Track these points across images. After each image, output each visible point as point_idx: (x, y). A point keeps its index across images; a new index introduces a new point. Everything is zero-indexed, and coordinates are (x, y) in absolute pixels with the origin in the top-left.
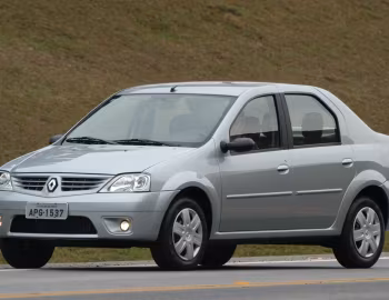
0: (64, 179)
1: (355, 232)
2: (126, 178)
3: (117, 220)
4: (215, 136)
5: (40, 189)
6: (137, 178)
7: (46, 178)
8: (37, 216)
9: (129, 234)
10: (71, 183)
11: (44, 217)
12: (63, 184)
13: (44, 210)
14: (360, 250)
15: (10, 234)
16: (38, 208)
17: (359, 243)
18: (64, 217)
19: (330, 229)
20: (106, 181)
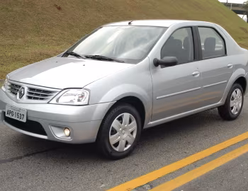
1: (231, 102)
3: (63, 128)
4: (149, 55)
8: (10, 116)
10: (33, 93)
12: (28, 93)
13: (14, 112)
14: (232, 111)
16: (12, 110)
17: (232, 108)
18: (24, 120)
19: (219, 103)
20: (55, 94)
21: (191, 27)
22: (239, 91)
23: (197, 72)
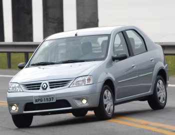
0: (50, 83)
2: (81, 79)
3: (81, 99)
5: (39, 89)
6: (86, 78)
7: (41, 84)
8: (39, 102)
9: (87, 105)
10: (54, 84)
11: (43, 102)
12: (50, 85)
13: (43, 99)
15: (25, 112)
16: (40, 98)
17: (160, 98)
18: (54, 101)
19: (149, 92)
20: (72, 81)
21: (122, 32)
22: (161, 82)
23: (134, 65)
